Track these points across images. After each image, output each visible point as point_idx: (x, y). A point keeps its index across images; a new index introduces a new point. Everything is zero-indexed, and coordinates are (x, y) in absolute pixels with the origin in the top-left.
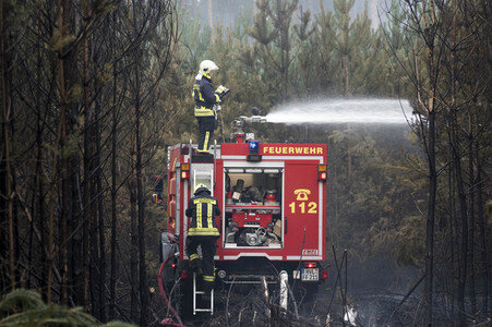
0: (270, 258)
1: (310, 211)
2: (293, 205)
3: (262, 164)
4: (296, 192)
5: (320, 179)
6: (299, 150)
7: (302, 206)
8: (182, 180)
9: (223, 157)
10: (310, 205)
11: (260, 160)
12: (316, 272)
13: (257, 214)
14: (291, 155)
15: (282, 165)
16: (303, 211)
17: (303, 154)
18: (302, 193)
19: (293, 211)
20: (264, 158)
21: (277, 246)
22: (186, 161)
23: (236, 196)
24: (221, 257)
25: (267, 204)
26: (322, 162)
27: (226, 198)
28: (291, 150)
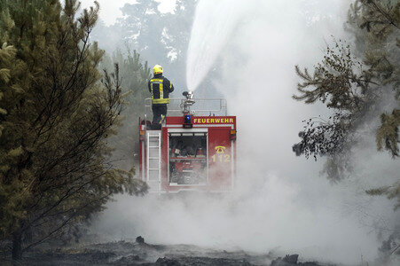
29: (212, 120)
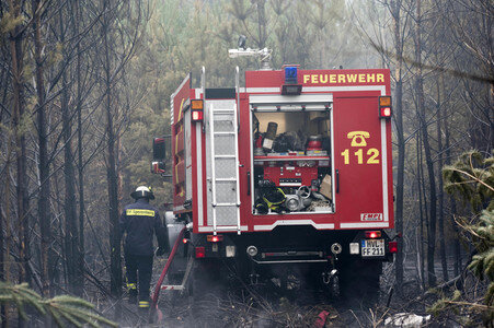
0: (319, 227)
1: (370, 161)
2: (346, 154)
3: (302, 99)
4: (350, 135)
5: (382, 116)
6: (352, 78)
7: (359, 153)
8: (194, 123)
9: (249, 90)
10: (369, 153)
11: (299, 93)
12: (381, 245)
13: (297, 167)
14: (342, 84)
15: (329, 98)
16: (360, 161)
17: (357, 84)
18: (359, 137)
19: (347, 162)
20: (304, 89)
21: (326, 210)
22: (198, 97)
23: (268, 144)
24: (251, 227)
25: (310, 153)
26: (383, 94)
27: (255, 147)
29: (341, 78)
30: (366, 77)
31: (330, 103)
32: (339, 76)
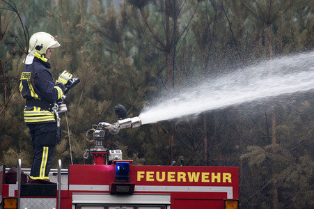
3: (134, 200)
6: (194, 177)
9: (73, 187)
11: (131, 192)
14: (182, 184)
15: (166, 200)
17: (200, 183)
20: (137, 188)
22: (11, 194)
26: (230, 196)
28: (181, 176)
30: (210, 176)
31: (167, 205)
32: (179, 174)
